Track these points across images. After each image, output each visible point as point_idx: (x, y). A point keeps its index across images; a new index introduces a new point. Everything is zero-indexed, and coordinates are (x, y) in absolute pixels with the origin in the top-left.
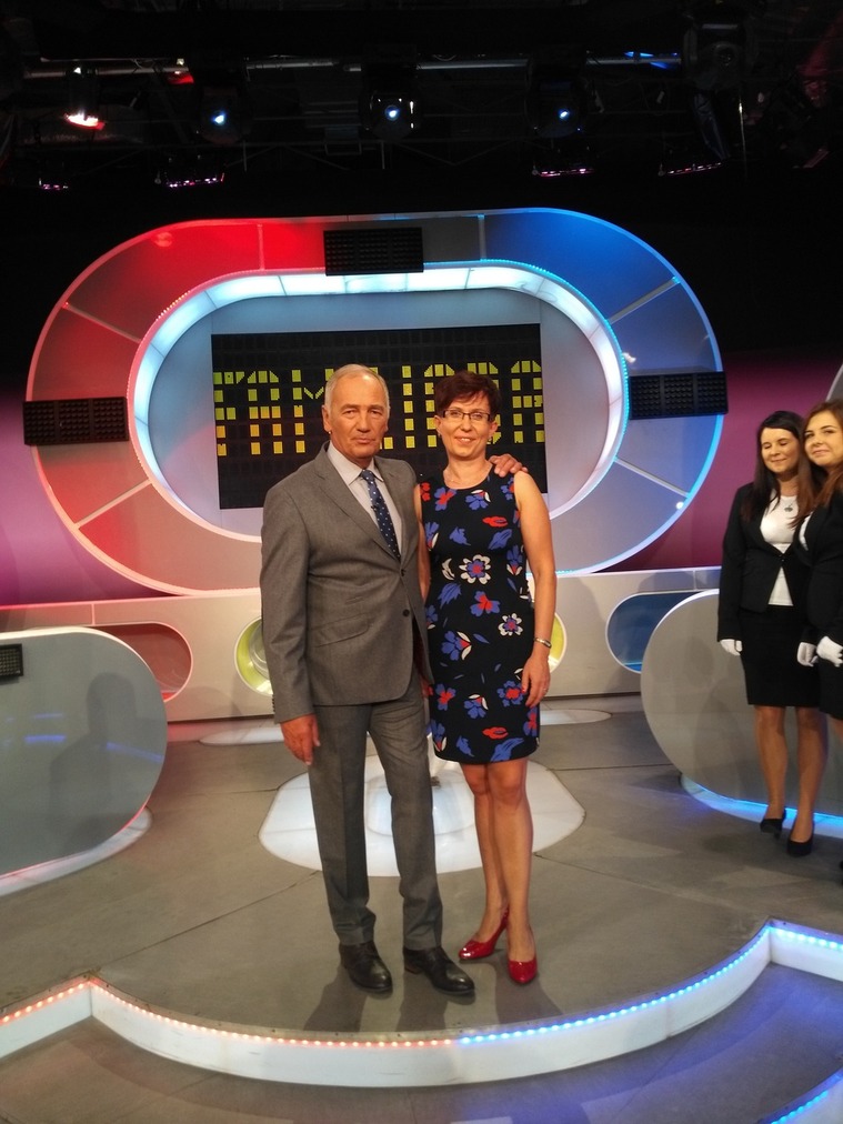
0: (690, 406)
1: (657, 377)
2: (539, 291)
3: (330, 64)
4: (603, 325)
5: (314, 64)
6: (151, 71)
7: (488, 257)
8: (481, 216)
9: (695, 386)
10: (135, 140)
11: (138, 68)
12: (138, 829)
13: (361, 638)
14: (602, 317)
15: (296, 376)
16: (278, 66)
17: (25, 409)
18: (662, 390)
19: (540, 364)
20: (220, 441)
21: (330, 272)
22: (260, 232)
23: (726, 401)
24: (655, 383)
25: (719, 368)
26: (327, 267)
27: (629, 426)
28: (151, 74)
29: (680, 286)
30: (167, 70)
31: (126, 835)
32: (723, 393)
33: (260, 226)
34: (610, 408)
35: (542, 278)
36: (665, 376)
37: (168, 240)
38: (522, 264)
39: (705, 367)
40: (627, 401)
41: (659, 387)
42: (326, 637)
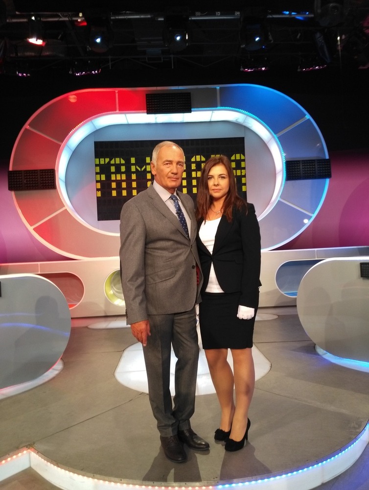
0: (314, 174)
1: (299, 161)
2: (244, 122)
3: (149, 16)
4: (274, 137)
5: (142, 17)
6: (67, 19)
7: (221, 106)
8: (218, 87)
9: (316, 166)
10: (61, 55)
11: (60, 17)
12: (57, 370)
13: (171, 280)
14: (273, 134)
15: (133, 160)
16: (125, 17)
17: (9, 174)
18: (301, 167)
19: (244, 155)
20: (98, 190)
21: (149, 112)
22: (117, 95)
23: (330, 172)
24: (298, 164)
25: (327, 157)
26: (147, 110)
27: (286, 184)
28: (67, 21)
29: (309, 120)
30: (75, 19)
31: (51, 372)
32: (329, 169)
33: (117, 91)
34: (277, 175)
35: (246, 116)
36: (303, 161)
37: (74, 98)
38: (237, 109)
39: (321, 157)
40: (285, 172)
41: (299, 166)
42: (154, 280)
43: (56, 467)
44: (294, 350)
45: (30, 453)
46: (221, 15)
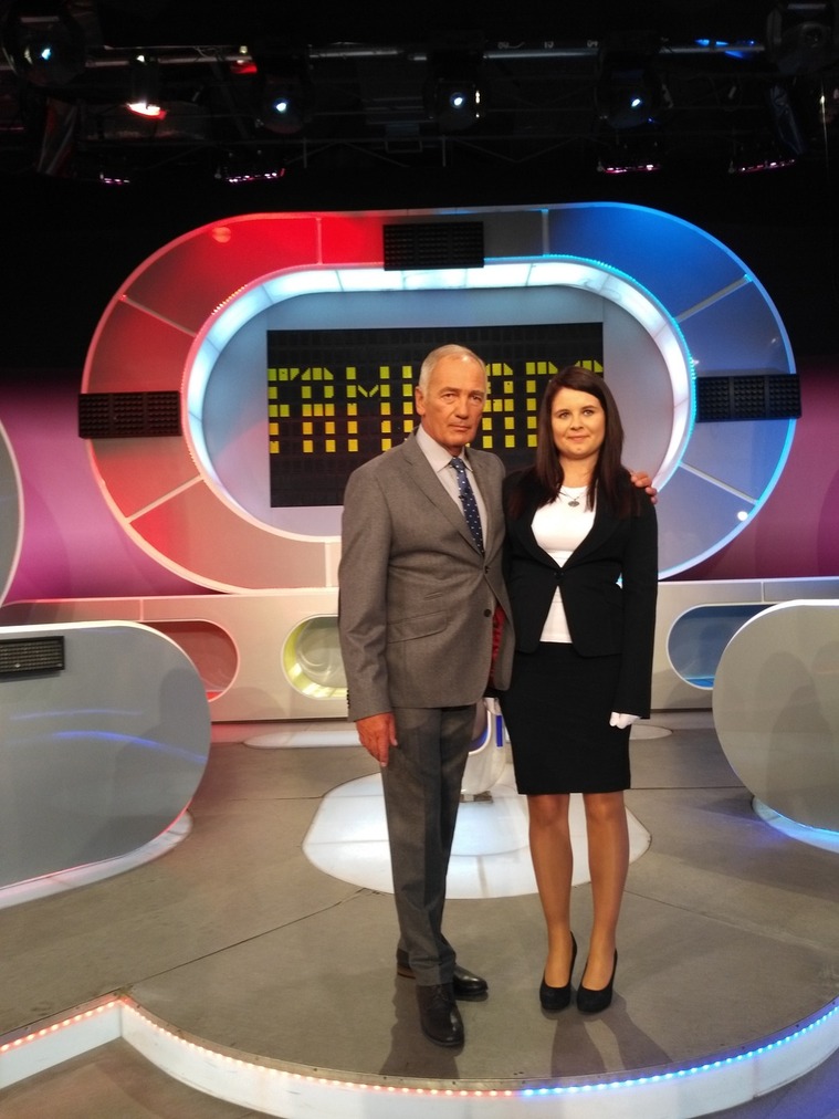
0: (761, 409)
1: (727, 378)
2: (603, 288)
3: (394, 52)
4: (670, 323)
5: (379, 53)
6: (214, 59)
7: (552, 252)
8: (545, 210)
9: (767, 390)
10: (197, 137)
11: (200, 56)
12: (177, 834)
13: (438, 636)
14: (670, 316)
15: (351, 373)
16: (341, 54)
17: (80, 402)
18: (732, 391)
19: (601, 363)
20: (272, 438)
21: (388, 267)
22: (319, 226)
23: (799, 405)
24: (723, 384)
25: (793, 370)
26: (386, 261)
27: (695, 428)
28: (213, 63)
29: (752, 284)
30: (230, 58)
31: (166, 839)
32: (796, 396)
33: (318, 219)
34: (675, 410)
35: (607, 275)
36: (735, 378)
37: (226, 234)
38: (587, 260)
39: (778, 369)
40: (694, 403)
41: (728, 389)
42: (402, 634)
43: (176, 1038)
44: (705, 808)
45: (121, 1007)
46: (556, 48)
